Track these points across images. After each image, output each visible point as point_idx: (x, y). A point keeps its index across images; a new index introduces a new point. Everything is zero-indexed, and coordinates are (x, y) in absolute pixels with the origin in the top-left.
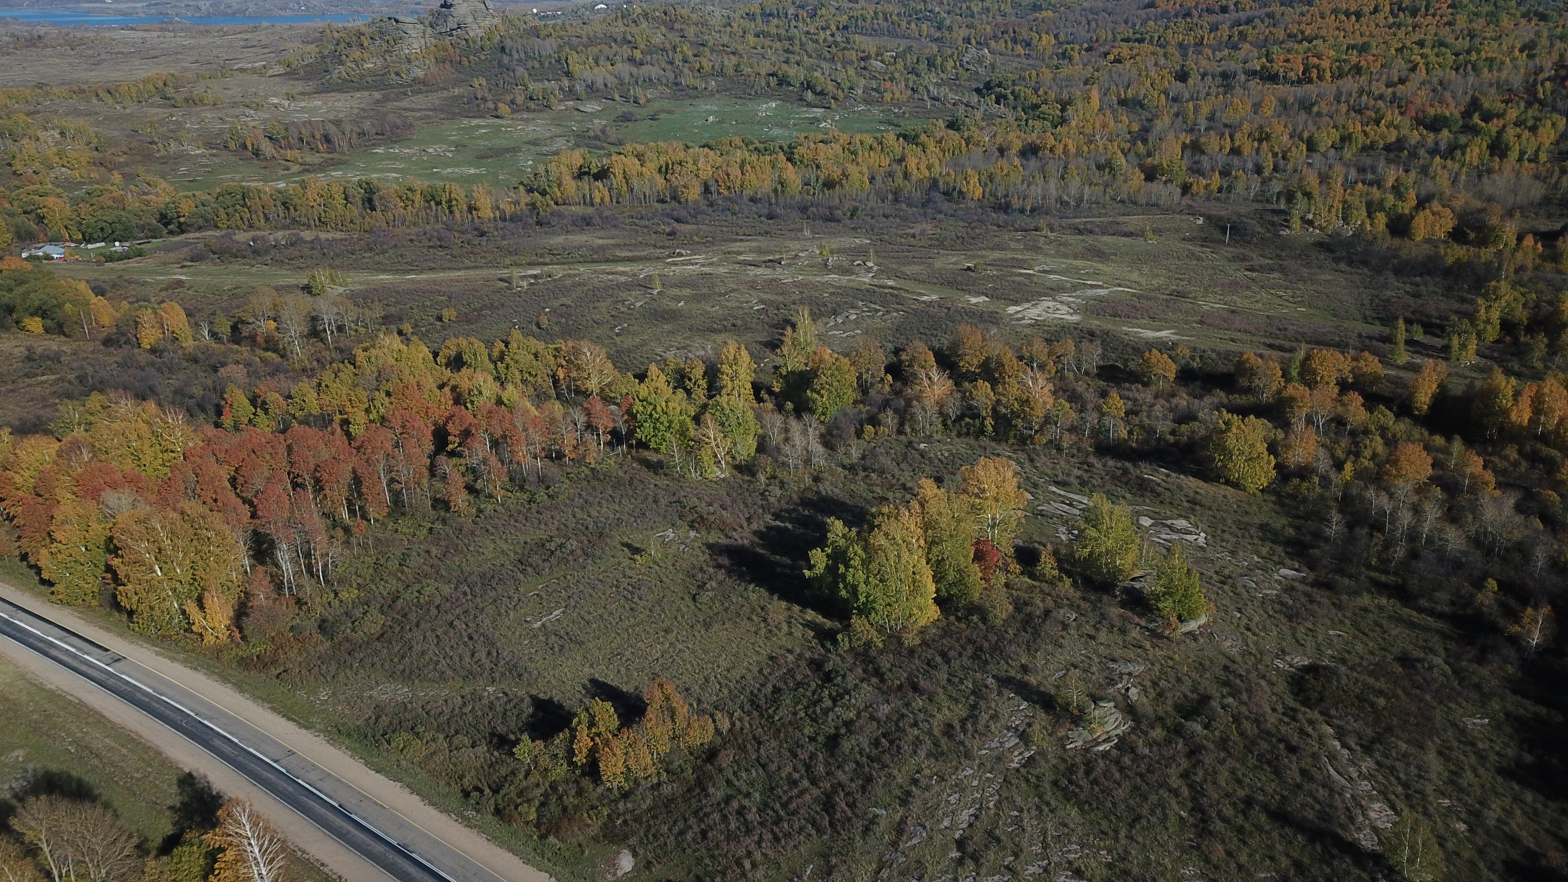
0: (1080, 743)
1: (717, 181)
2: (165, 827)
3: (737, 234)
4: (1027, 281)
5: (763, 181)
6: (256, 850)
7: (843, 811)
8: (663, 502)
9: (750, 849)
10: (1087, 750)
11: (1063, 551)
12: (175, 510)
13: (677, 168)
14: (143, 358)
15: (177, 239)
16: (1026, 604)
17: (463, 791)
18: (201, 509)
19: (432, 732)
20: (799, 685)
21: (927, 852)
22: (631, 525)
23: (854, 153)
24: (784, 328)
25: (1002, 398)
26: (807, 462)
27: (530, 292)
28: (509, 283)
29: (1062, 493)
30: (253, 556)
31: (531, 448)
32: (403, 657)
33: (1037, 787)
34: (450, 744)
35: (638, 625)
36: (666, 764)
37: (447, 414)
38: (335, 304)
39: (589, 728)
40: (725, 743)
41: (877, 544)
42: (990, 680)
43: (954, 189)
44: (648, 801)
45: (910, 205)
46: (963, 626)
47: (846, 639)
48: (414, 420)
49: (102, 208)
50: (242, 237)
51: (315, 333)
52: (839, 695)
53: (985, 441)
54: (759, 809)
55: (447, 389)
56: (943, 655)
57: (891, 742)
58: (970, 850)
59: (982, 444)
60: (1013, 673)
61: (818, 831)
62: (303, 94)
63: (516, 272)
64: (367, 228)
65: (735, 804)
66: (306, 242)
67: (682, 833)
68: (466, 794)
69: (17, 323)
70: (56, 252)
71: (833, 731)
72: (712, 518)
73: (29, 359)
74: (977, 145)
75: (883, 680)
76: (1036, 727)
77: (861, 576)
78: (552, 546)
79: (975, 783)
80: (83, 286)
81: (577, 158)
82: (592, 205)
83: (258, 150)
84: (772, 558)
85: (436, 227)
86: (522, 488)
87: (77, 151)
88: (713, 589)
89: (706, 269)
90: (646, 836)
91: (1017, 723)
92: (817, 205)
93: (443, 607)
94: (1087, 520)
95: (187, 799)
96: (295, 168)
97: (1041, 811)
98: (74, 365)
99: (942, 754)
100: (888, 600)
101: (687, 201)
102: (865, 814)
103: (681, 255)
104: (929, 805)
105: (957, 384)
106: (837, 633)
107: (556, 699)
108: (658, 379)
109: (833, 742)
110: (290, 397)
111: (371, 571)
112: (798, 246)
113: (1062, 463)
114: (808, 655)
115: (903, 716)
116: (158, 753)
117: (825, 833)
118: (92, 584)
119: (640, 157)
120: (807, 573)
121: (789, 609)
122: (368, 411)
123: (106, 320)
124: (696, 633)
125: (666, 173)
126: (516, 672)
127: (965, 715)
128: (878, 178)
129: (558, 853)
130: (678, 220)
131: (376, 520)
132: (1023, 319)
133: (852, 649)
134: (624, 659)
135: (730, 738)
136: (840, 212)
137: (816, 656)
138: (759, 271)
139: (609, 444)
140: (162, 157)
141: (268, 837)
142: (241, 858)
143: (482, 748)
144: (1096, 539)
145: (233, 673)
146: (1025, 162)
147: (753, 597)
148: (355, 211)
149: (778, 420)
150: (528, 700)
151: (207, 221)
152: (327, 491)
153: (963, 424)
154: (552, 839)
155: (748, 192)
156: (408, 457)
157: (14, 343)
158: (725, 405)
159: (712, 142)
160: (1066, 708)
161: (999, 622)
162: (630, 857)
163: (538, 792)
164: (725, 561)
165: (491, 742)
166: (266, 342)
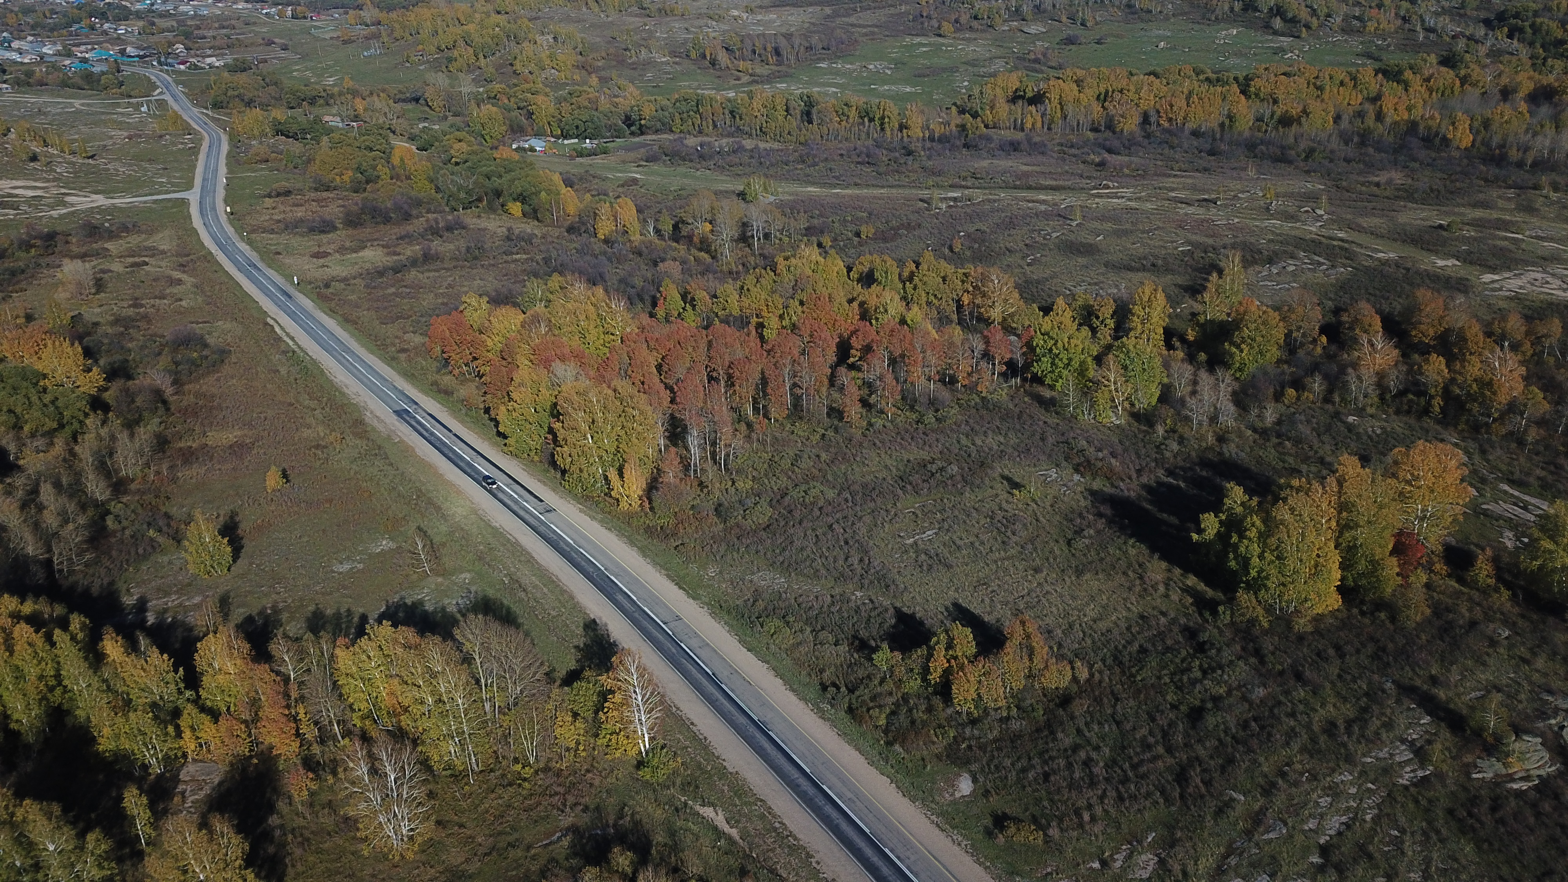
0: (1491, 775)
1: (1158, 112)
2: (570, 663)
3: (1172, 169)
4: (1512, 247)
5: (1210, 114)
6: (640, 698)
7: (1197, 787)
8: (1051, 440)
9: (1091, 801)
10: (1497, 784)
11: (1506, 559)
12: (609, 387)
13: (1117, 96)
14: (598, 247)
15: (637, 139)
16: (1448, 610)
17: (822, 684)
18: (631, 390)
19: (801, 624)
20: (1168, 649)
21: (1284, 849)
22: (1014, 460)
23: (1320, 88)
24: (1209, 274)
25: (1458, 376)
26: (1213, 419)
27: (948, 215)
28: (928, 203)
29: (1516, 493)
30: (668, 438)
31: (926, 370)
32: (784, 550)
33: (1427, 810)
34: (816, 638)
35: (1008, 559)
36: (1017, 699)
37: (852, 328)
38: (765, 212)
39: (947, 649)
40: (1081, 692)
41: (1278, 518)
42: (1389, 685)
43: (1437, 134)
44: (995, 732)
45: (1379, 150)
46: (1367, 621)
47: (1228, 612)
48: (822, 331)
49: (579, 108)
50: (691, 141)
51: (744, 239)
52: (1210, 667)
53: (1428, 422)
54: (1106, 766)
55: (855, 304)
56: (1338, 648)
57: (1262, 728)
58: (1335, 859)
59: (1425, 425)
60: (1418, 682)
61: (1166, 800)
62: (761, 7)
63: (937, 194)
64: (802, 139)
65: (1083, 754)
66: (746, 150)
67: (1024, 770)
68: (824, 688)
69: (503, 206)
70: (539, 145)
71: (1197, 703)
72: (1100, 464)
73: (508, 238)
74: (1474, 85)
75: (1262, 661)
76: (1438, 746)
77: (1256, 549)
78: (934, 468)
79: (1353, 790)
80: (557, 178)
81: (1013, 82)
82: (1022, 130)
83: (715, 60)
84: (1159, 515)
85: (866, 143)
86: (912, 408)
87: (567, 56)
88: (1090, 537)
89: (1132, 204)
90: (989, 765)
91: (1414, 736)
92: (1268, 143)
93: (825, 510)
94: (1543, 529)
95: (589, 642)
96: (746, 79)
97: (1428, 838)
98: (542, 248)
99: (1319, 751)
100: (1282, 579)
101: (1122, 131)
102: (1221, 795)
103: (1108, 187)
104: (1295, 802)
105: (1404, 355)
106: (1219, 603)
107: (918, 616)
108: (1064, 313)
109: (1196, 715)
110: (715, 296)
111: (766, 466)
112: (1239, 187)
113: (1522, 460)
114: (1183, 621)
115: (1279, 703)
116: (572, 597)
117: (1173, 804)
118: (536, 442)
119: (1079, 82)
120: (1195, 537)
121: (1169, 571)
122: (781, 317)
123: (571, 210)
124: (1067, 579)
125: (1105, 100)
126: (884, 582)
127: (1352, 716)
128: (1345, 118)
129: (901, 762)
130: (1110, 151)
131: (776, 420)
132: (1500, 289)
133: (1233, 623)
134: (990, 589)
135: (1087, 688)
136: (1293, 153)
137: (1191, 624)
138: (1191, 210)
139: (1003, 375)
140: (633, 63)
141: (650, 688)
142: (626, 703)
143: (844, 648)
144: (1551, 552)
145: (639, 538)
146: (1534, 108)
147: (1132, 552)
148: (794, 123)
149: (1188, 370)
150: (891, 611)
151: (663, 124)
152: (737, 388)
153: (1405, 400)
154: (897, 747)
155: (1191, 125)
156: (812, 365)
157: (498, 223)
158: (1131, 347)
159: (1159, 70)
160: (1478, 733)
161: (1410, 625)
162: (970, 782)
163: (891, 700)
164: (1106, 510)
165: (852, 644)
166: (701, 242)
